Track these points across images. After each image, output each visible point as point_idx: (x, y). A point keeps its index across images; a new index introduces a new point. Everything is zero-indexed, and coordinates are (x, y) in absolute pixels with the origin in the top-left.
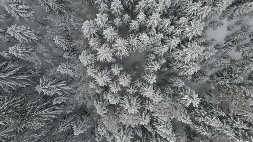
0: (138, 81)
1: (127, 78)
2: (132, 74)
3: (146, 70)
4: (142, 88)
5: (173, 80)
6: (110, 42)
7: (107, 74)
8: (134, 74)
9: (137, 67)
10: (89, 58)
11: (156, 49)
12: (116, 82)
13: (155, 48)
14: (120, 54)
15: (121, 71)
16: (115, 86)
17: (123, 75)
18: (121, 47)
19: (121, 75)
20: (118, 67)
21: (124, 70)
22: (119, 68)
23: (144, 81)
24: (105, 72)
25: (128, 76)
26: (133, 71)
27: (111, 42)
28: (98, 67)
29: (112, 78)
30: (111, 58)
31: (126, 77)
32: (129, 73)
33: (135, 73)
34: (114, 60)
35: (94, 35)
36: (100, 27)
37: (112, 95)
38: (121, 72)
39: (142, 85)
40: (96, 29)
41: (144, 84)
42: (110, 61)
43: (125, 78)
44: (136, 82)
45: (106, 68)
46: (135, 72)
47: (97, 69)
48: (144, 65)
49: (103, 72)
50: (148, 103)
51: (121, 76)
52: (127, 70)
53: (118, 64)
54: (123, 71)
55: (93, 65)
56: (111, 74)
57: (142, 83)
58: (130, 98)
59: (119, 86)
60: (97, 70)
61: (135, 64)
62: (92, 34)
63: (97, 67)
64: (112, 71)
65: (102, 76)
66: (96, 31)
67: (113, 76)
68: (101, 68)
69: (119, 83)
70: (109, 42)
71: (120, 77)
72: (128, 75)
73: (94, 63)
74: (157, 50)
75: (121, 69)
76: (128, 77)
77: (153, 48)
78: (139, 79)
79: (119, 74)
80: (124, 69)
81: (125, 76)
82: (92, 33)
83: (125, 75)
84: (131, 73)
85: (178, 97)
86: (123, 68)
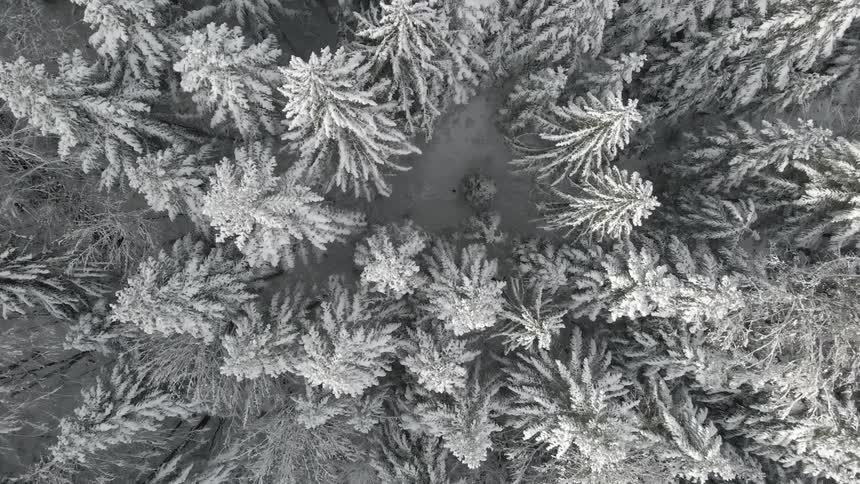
0: (542, 260)
1: (475, 278)
2: (483, 240)
3: (553, 178)
4: (581, 285)
5: (712, 153)
6: (262, 127)
7: (355, 317)
8: (497, 234)
9: (488, 189)
10: (194, 291)
11: (543, 28)
12: (429, 329)
13: (537, 23)
14: (360, 169)
15: (418, 258)
16: (432, 359)
17: (441, 270)
18: (331, 108)
19: (433, 280)
20: (389, 248)
21: (433, 244)
22: (402, 249)
23: (570, 240)
24: (339, 312)
25: (471, 263)
26: (481, 223)
27: (269, 127)
28: (284, 307)
29: (395, 320)
30: (320, 219)
31: (466, 279)
32: (465, 243)
33: (494, 226)
34: (349, 221)
35: (141, 137)
36: (151, 71)
37: (442, 413)
38: (425, 262)
39: (573, 270)
40: (132, 90)
41: (579, 255)
42: (332, 239)
43: (461, 283)
44: (526, 268)
45: (334, 282)
46: (496, 222)
47: (285, 320)
48: (521, 162)
49: (327, 317)
50: (652, 343)
51: (435, 287)
52: (447, 234)
53: (384, 229)
54: (427, 251)
55: (252, 310)
56: (378, 303)
57: (568, 258)
58: (548, 374)
59: (453, 347)
60: (291, 328)
61: (465, 181)
62: (129, 140)
63: (279, 309)
64: (372, 284)
65: (331, 350)
66: (140, 107)
67: (393, 308)
68: (308, 301)
69: (447, 327)
70: (255, 131)
71: (437, 294)
72: (465, 257)
73: (246, 296)
74: (553, 30)
75: (416, 244)
76: (475, 268)
77: (521, 40)
78: (533, 245)
79: (418, 283)
80: (426, 237)
81: (455, 271)
82: (120, 133)
83: (453, 267)
84: (477, 236)
85: (796, 224)
86: (421, 235)
